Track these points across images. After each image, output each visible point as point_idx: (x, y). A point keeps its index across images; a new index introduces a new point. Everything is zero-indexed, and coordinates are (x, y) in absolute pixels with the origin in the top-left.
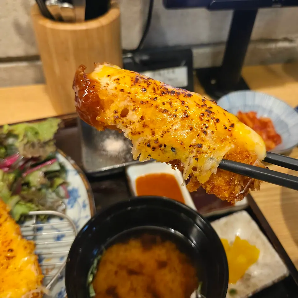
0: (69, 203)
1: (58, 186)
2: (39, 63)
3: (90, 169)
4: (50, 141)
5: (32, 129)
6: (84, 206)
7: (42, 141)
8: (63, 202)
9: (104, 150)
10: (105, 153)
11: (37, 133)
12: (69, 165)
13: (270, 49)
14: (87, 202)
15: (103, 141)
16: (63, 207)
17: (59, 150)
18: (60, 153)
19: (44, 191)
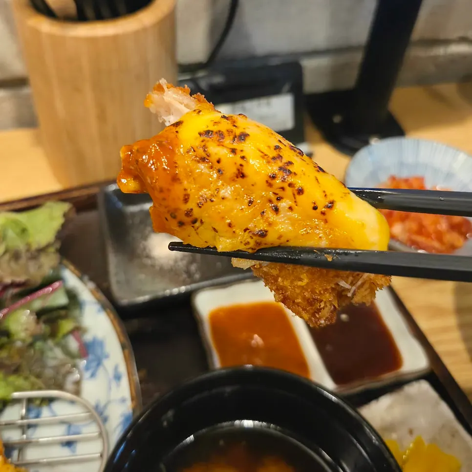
0: (87, 368)
1: (66, 335)
2: (26, 91)
3: (125, 298)
4: (48, 246)
5: (16, 223)
6: (118, 377)
7: (34, 246)
8: (74, 366)
9: (148, 257)
10: (149, 262)
11: (24, 231)
12: (86, 292)
13: (435, 58)
14: (123, 369)
15: (145, 238)
16: (77, 376)
17: (65, 262)
18: (66, 267)
19: (39, 344)
